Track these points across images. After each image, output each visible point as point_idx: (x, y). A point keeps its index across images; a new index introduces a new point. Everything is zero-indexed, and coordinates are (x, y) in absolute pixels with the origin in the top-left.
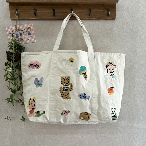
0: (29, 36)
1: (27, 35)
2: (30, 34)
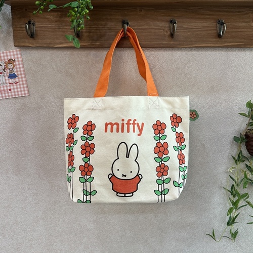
0: (11, 81)
1: (7, 78)
2: (12, 76)
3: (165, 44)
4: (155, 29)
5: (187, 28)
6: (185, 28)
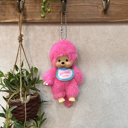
3: (99, 19)
4: (90, 6)
5: (118, 5)
6: (116, 4)
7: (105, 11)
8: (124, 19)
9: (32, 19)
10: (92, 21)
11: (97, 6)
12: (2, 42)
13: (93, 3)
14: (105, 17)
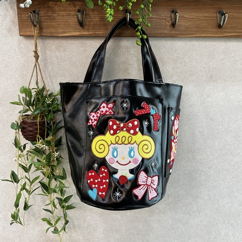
3: (166, 34)
4: (157, 18)
5: (188, 18)
6: (186, 18)
7: (173, 25)
8: (194, 34)
9: (92, 33)
10: (160, 35)
11: (165, 20)
12: (59, 58)
13: (160, 16)
14: (173, 32)
